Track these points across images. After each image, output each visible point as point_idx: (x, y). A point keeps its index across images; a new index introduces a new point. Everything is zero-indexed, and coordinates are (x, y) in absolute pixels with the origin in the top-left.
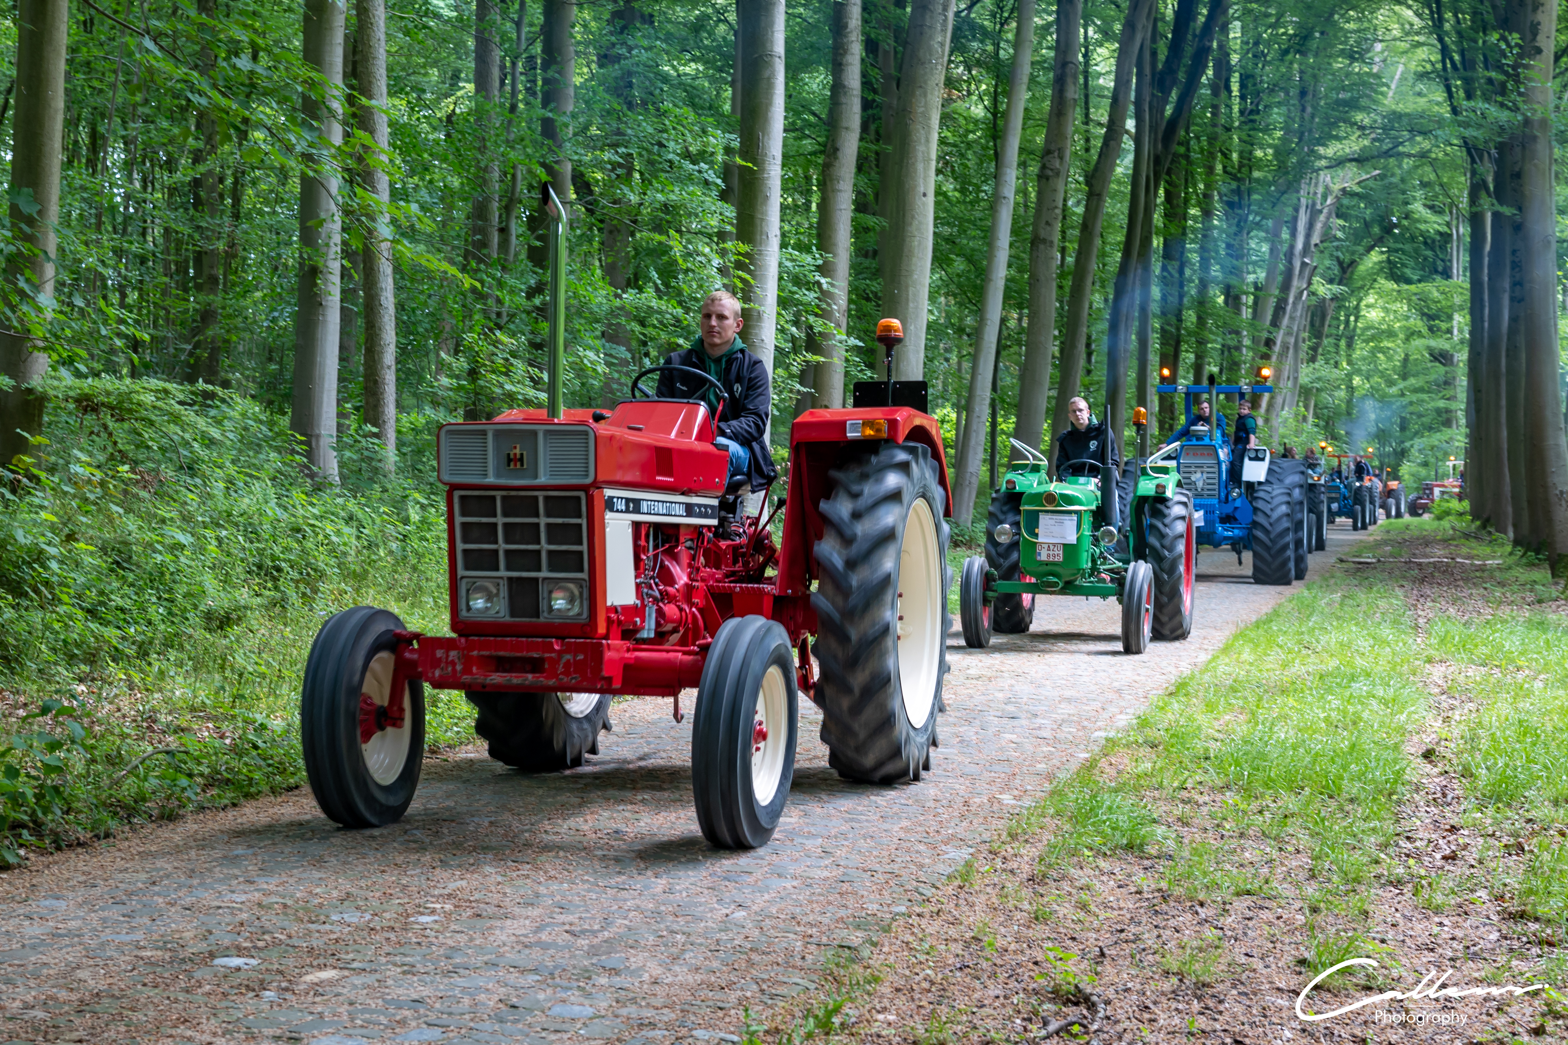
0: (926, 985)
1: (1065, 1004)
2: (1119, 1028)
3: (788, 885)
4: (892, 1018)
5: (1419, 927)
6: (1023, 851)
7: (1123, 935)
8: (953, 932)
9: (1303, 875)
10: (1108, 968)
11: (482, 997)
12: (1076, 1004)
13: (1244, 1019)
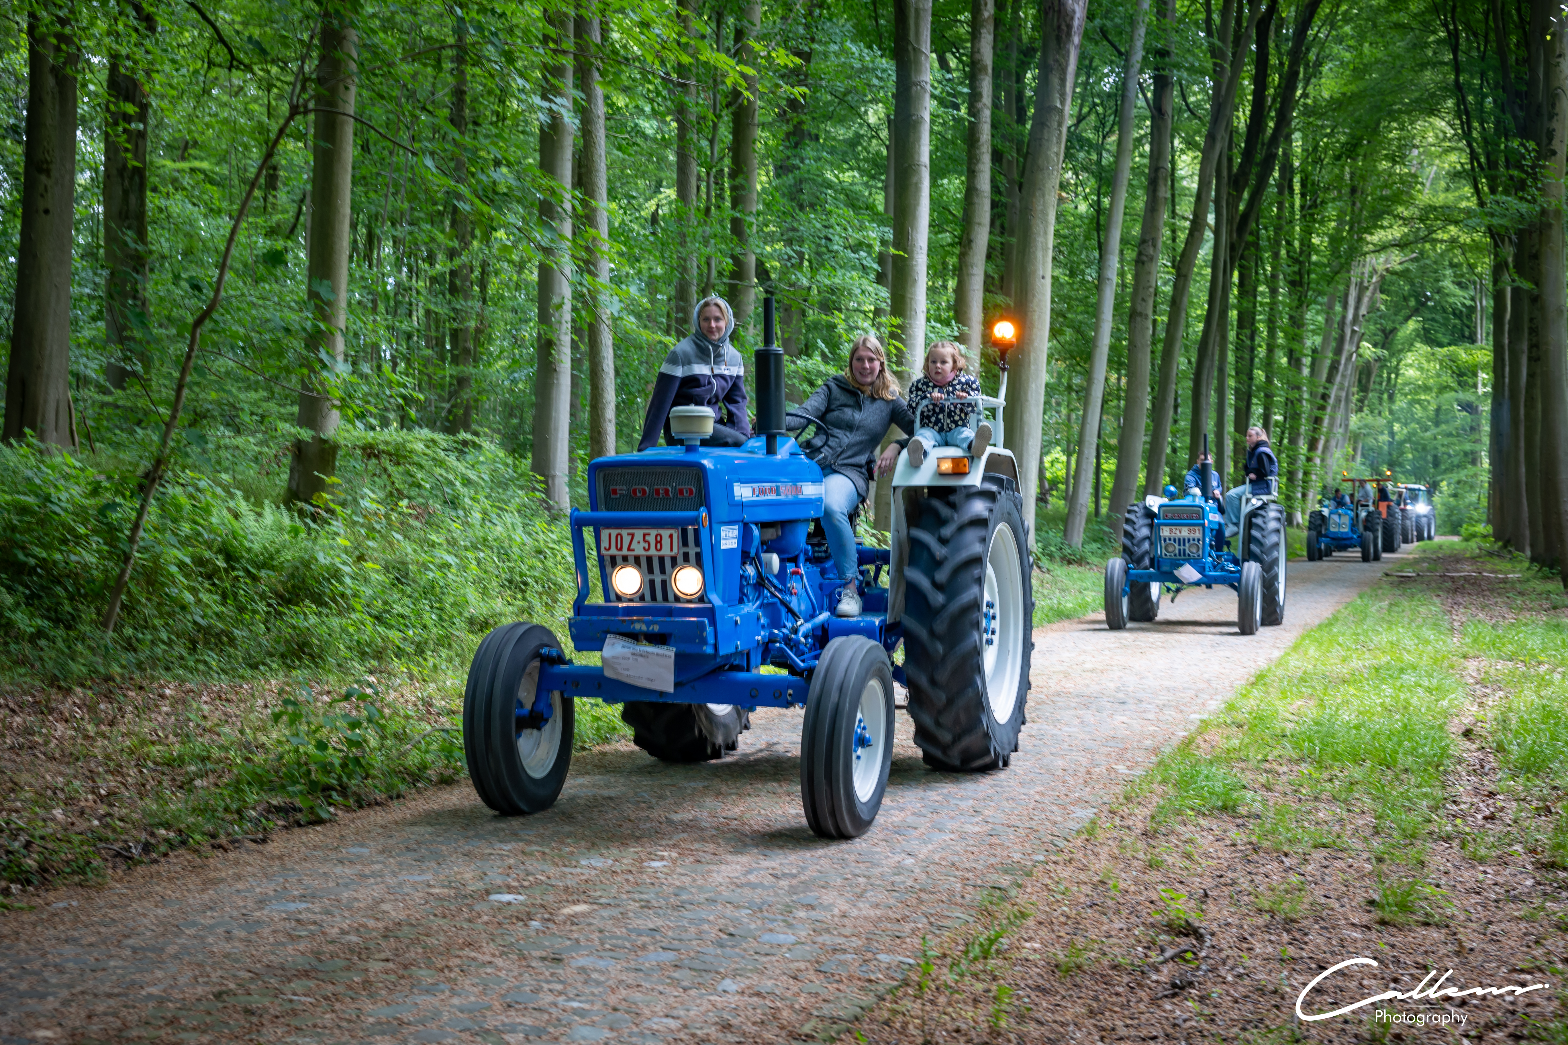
0: (1063, 919)
1: (1177, 935)
2: (1223, 955)
3: (946, 837)
4: (1037, 945)
5: (1467, 874)
6: (1137, 811)
7: (1222, 880)
8: (1082, 876)
9: (1368, 832)
10: (1211, 906)
11: (706, 927)
12: (1187, 935)
13: (1325, 948)
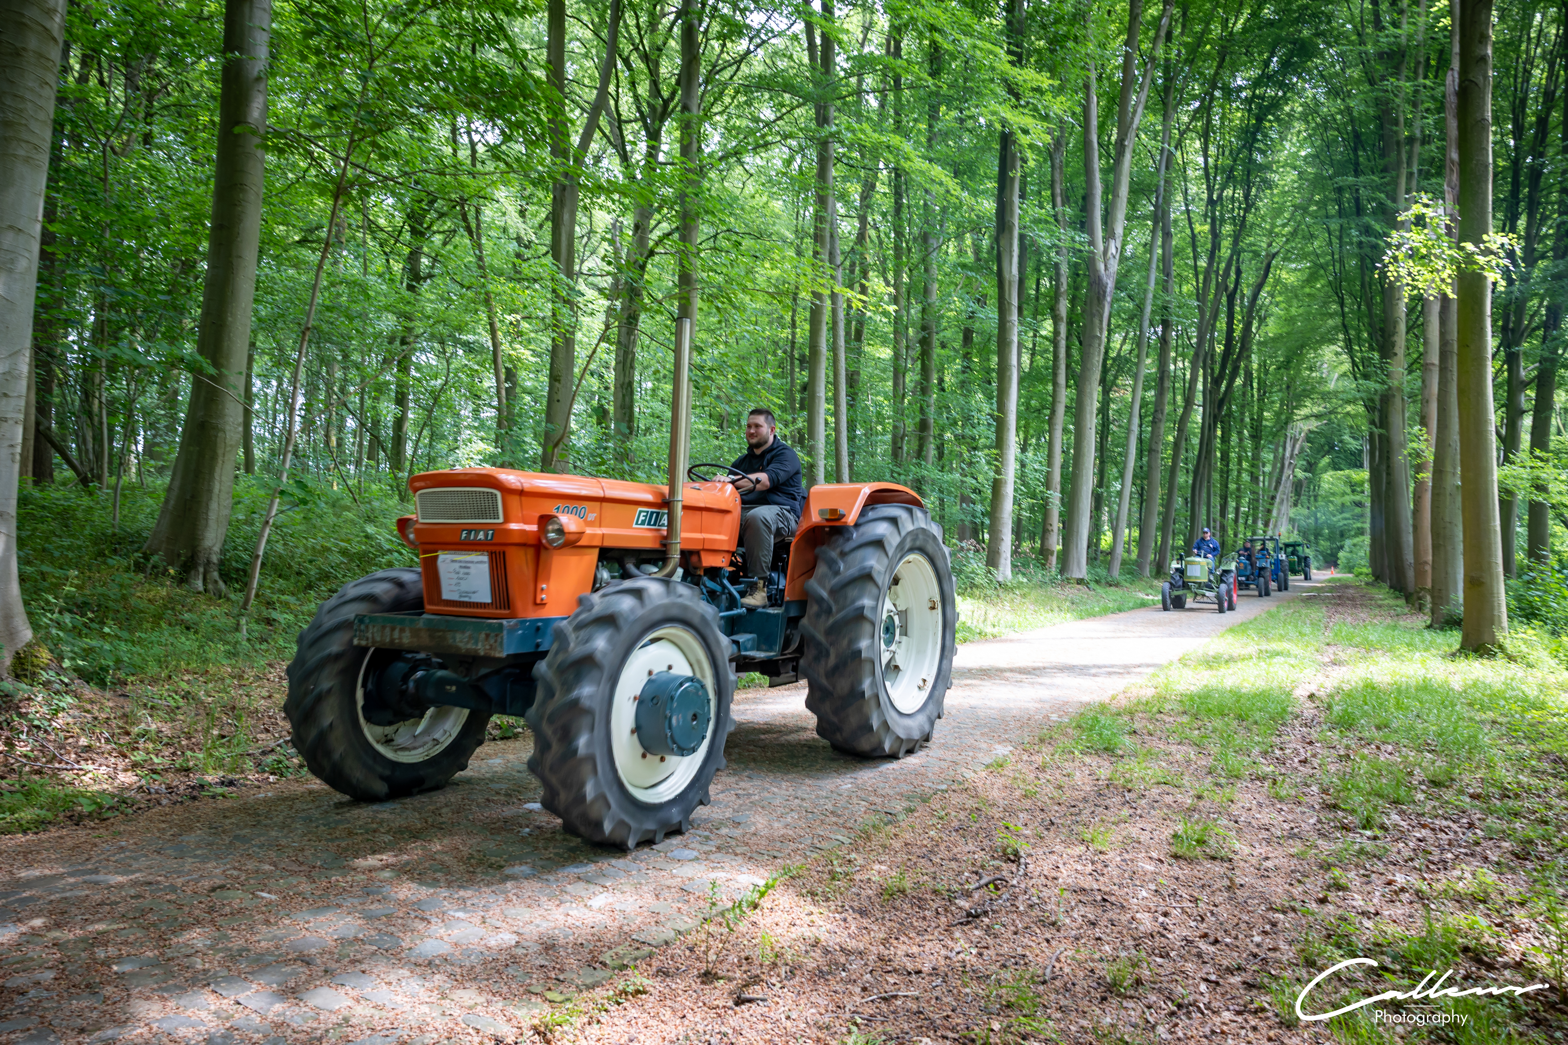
0: (926, 841)
1: (1006, 861)
2: (1030, 883)
4: (884, 868)
5: (1265, 812)
7: (1073, 810)
12: (1013, 861)
13: (1116, 881)
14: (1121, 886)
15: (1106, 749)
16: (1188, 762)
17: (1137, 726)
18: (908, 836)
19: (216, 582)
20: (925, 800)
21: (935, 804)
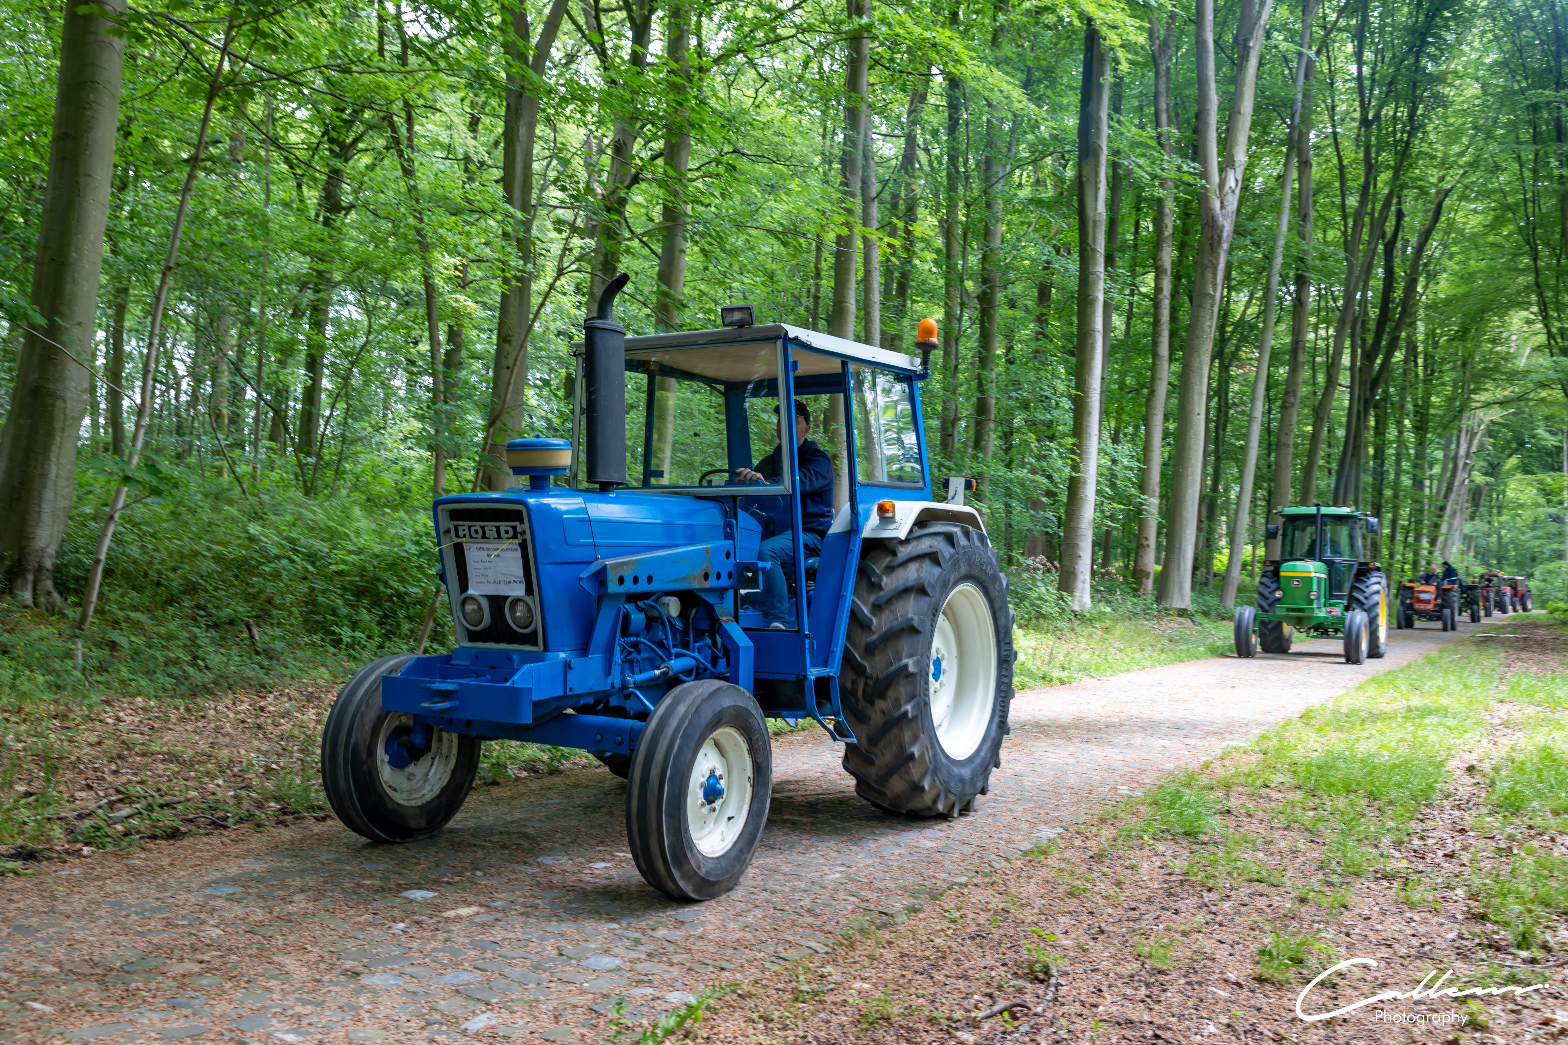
1: (1032, 981)
5: (1389, 922)
6: (1104, 833)
12: (1042, 981)
13: (1176, 1011)
14: (1181, 1018)
15: (1187, 834)
16: (1294, 852)
17: (1233, 803)
18: (905, 945)
19: (49, 593)
20: (935, 896)
21: (948, 902)
